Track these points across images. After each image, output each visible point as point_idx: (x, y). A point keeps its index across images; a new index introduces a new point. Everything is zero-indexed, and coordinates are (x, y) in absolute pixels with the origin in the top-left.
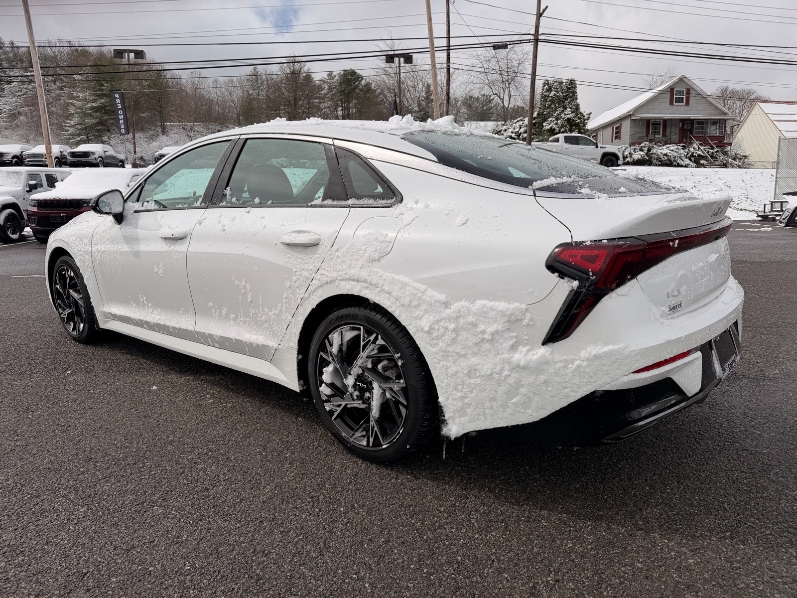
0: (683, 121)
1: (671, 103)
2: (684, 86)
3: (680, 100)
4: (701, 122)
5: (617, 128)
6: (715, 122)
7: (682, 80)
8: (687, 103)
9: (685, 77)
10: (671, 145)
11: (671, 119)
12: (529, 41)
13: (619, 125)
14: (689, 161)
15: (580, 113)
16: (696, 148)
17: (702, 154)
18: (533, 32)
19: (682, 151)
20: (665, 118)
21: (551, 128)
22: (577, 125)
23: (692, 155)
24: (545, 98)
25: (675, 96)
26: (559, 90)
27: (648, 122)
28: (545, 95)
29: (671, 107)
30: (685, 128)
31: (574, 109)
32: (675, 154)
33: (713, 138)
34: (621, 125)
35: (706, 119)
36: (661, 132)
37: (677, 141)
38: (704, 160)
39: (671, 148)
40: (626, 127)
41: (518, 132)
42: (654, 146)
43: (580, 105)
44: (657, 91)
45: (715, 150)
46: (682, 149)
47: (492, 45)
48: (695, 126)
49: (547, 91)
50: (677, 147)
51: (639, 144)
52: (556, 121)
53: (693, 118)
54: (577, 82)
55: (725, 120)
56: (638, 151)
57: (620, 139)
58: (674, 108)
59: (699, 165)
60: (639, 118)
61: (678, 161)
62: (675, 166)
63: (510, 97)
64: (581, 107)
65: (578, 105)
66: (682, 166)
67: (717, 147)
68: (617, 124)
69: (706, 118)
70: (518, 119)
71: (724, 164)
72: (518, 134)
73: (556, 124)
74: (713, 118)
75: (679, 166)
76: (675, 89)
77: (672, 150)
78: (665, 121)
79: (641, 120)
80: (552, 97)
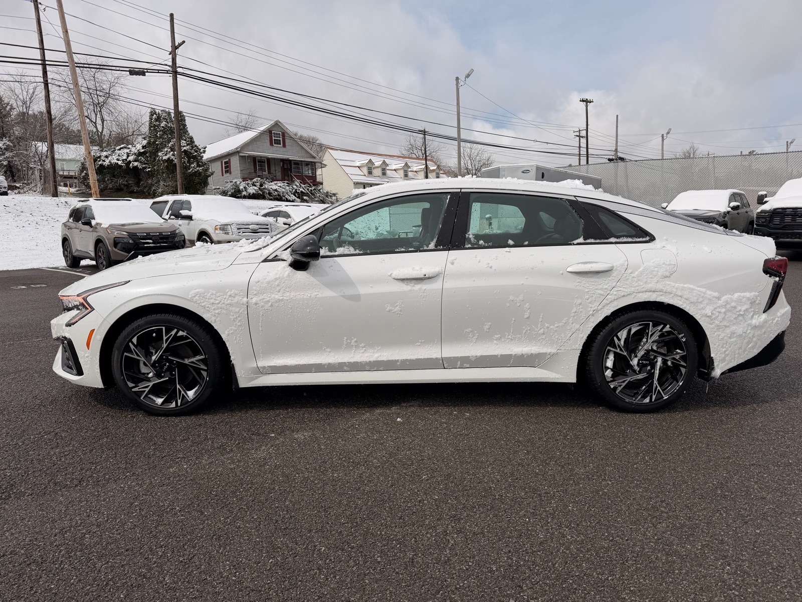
0: (283, 160)
1: (271, 144)
2: (279, 129)
3: (278, 142)
4: (297, 163)
5: (226, 163)
6: (308, 164)
7: (277, 124)
8: (284, 146)
9: (279, 122)
10: (278, 182)
11: (274, 158)
12: (167, 72)
13: (228, 160)
14: (294, 196)
15: (196, 146)
16: (297, 185)
17: (304, 191)
18: (170, 63)
19: (287, 188)
20: (270, 157)
21: (169, 159)
22: (195, 157)
23: (296, 192)
24: (155, 127)
25: (273, 138)
26: (168, 120)
27: (254, 159)
28: (154, 125)
29: (271, 147)
30: (285, 167)
31: (188, 141)
32: (283, 190)
33: (309, 177)
34: (230, 160)
35: (301, 161)
36: (267, 169)
37: (280, 178)
38: (306, 196)
39: (279, 185)
40: (235, 162)
41: (126, 160)
42: (266, 182)
43: (194, 138)
44: (259, 131)
45: (313, 188)
46: (287, 186)
47: (128, 69)
48: (293, 166)
49: (156, 120)
50: (283, 184)
51: (251, 179)
52: (172, 153)
53: (292, 159)
54: (185, 114)
55: (315, 163)
56: (251, 185)
57: (230, 173)
58: (274, 149)
59: (303, 201)
60: (246, 155)
61: (286, 197)
62: (284, 201)
63: (103, 120)
64: (195, 140)
65: (191, 138)
66: (289, 201)
67: (314, 185)
68: (226, 159)
69: (301, 159)
70: (122, 146)
71: (321, 201)
72: (126, 162)
73: (173, 155)
74: (306, 160)
75: (287, 200)
76: (273, 132)
77: (280, 187)
78: (269, 160)
79: (249, 157)
80: (163, 127)
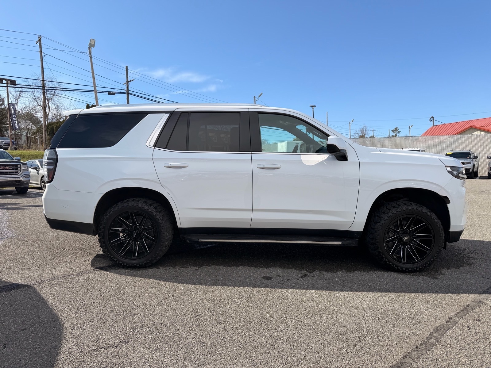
12: (124, 93)
18: (126, 88)
47: (108, 92)
